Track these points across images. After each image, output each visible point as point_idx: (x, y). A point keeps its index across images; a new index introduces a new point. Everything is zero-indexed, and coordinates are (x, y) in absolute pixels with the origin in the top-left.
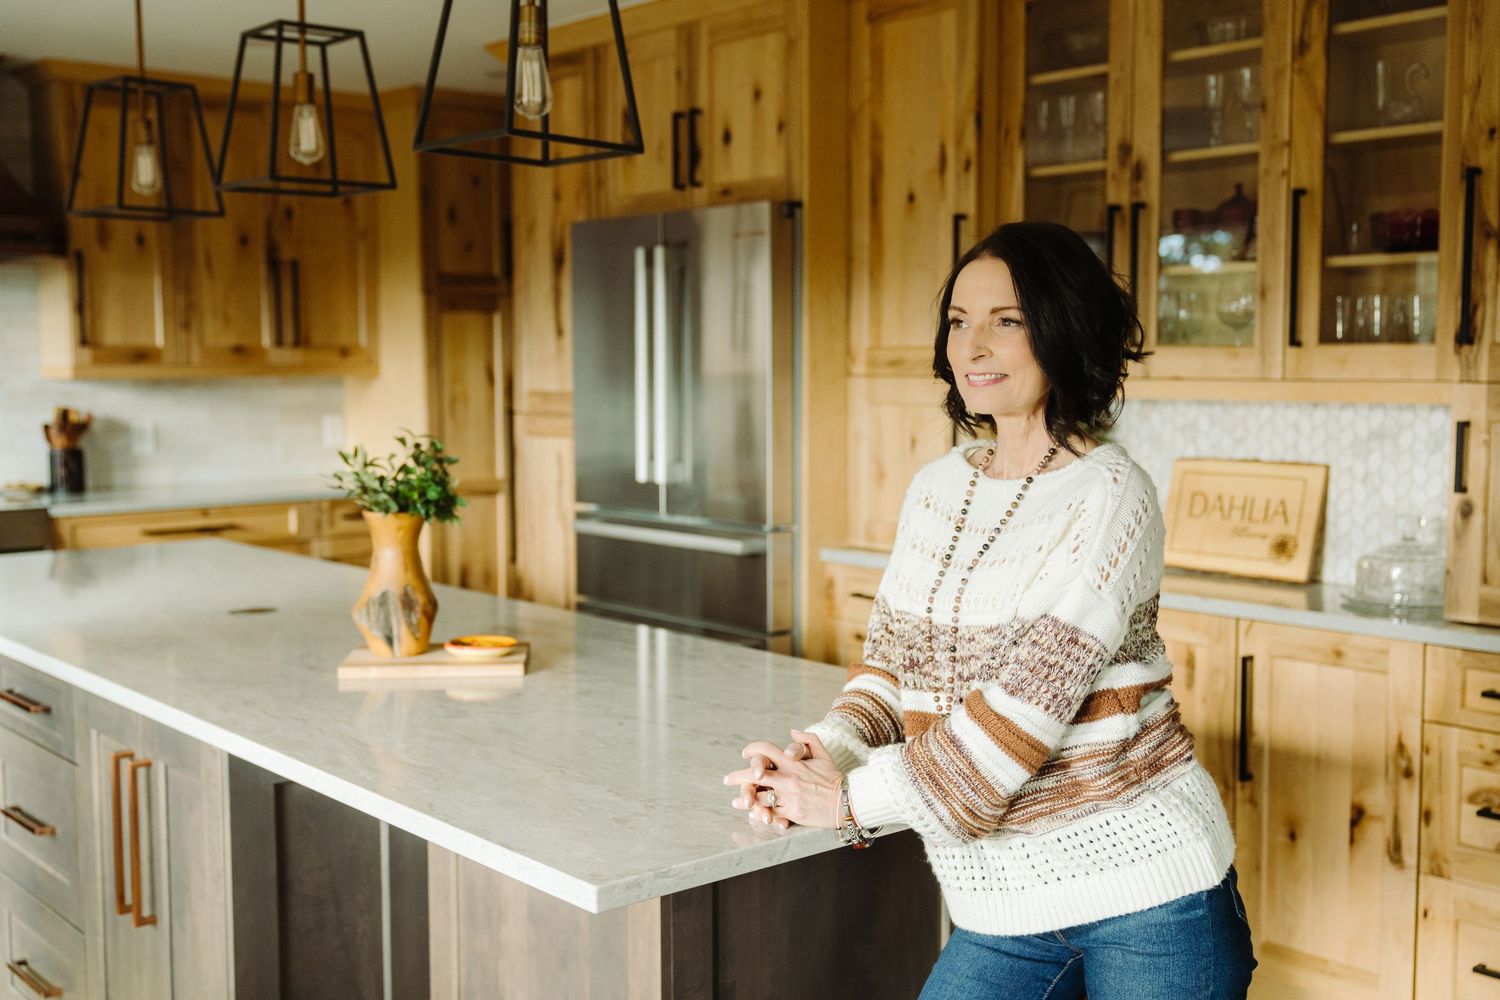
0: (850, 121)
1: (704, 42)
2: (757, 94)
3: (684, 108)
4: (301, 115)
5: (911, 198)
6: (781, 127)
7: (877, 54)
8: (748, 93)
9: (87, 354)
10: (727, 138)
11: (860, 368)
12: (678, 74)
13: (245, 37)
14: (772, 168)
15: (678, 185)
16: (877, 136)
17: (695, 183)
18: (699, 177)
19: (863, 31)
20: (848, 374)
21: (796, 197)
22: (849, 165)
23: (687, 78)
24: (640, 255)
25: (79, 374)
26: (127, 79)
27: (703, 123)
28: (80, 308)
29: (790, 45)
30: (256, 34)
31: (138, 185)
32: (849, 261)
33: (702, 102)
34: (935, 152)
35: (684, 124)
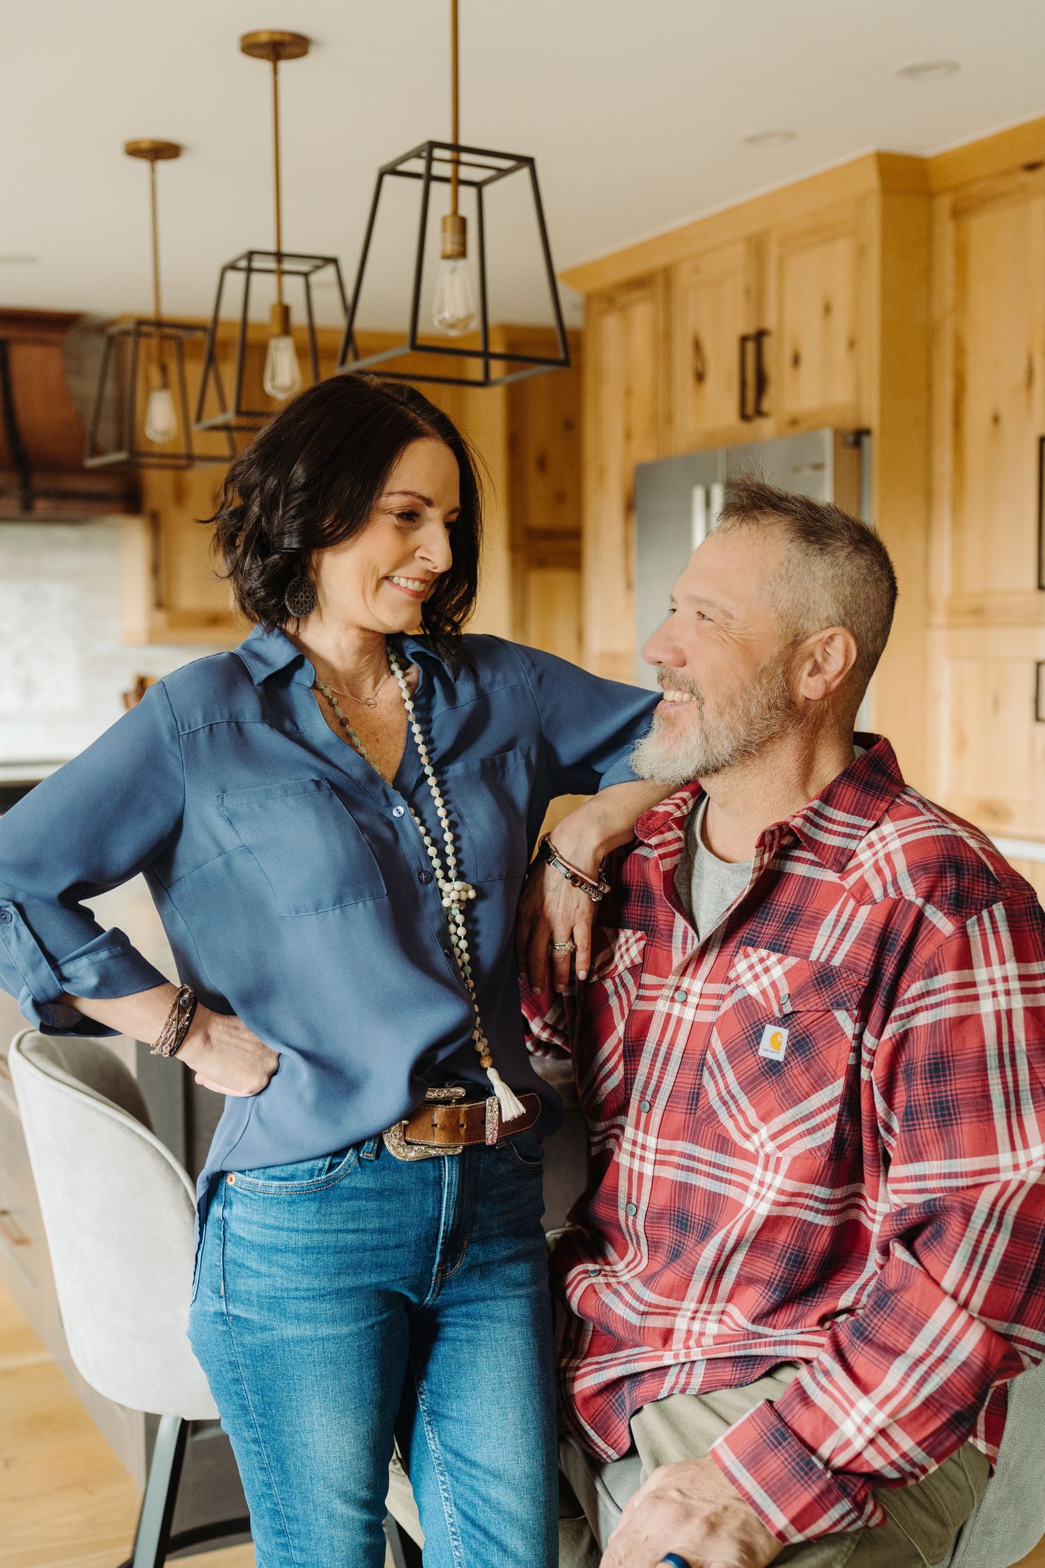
0: (930, 334)
1: (773, 252)
2: (828, 309)
3: (750, 329)
4: (277, 348)
5: (996, 420)
6: (852, 344)
7: (961, 254)
8: (818, 308)
9: (161, 617)
10: (796, 360)
11: (939, 618)
12: (748, 292)
13: (225, 270)
14: (841, 394)
15: (744, 417)
16: (960, 350)
17: (759, 413)
18: (766, 405)
19: (946, 229)
20: (927, 625)
21: (865, 424)
22: (929, 386)
23: (756, 296)
24: (698, 495)
25: (154, 638)
26: (140, 322)
27: (769, 344)
28: (156, 569)
29: (861, 252)
30: (233, 267)
31: (155, 431)
32: (929, 495)
33: (770, 323)
34: (1022, 365)
35: (750, 346)
